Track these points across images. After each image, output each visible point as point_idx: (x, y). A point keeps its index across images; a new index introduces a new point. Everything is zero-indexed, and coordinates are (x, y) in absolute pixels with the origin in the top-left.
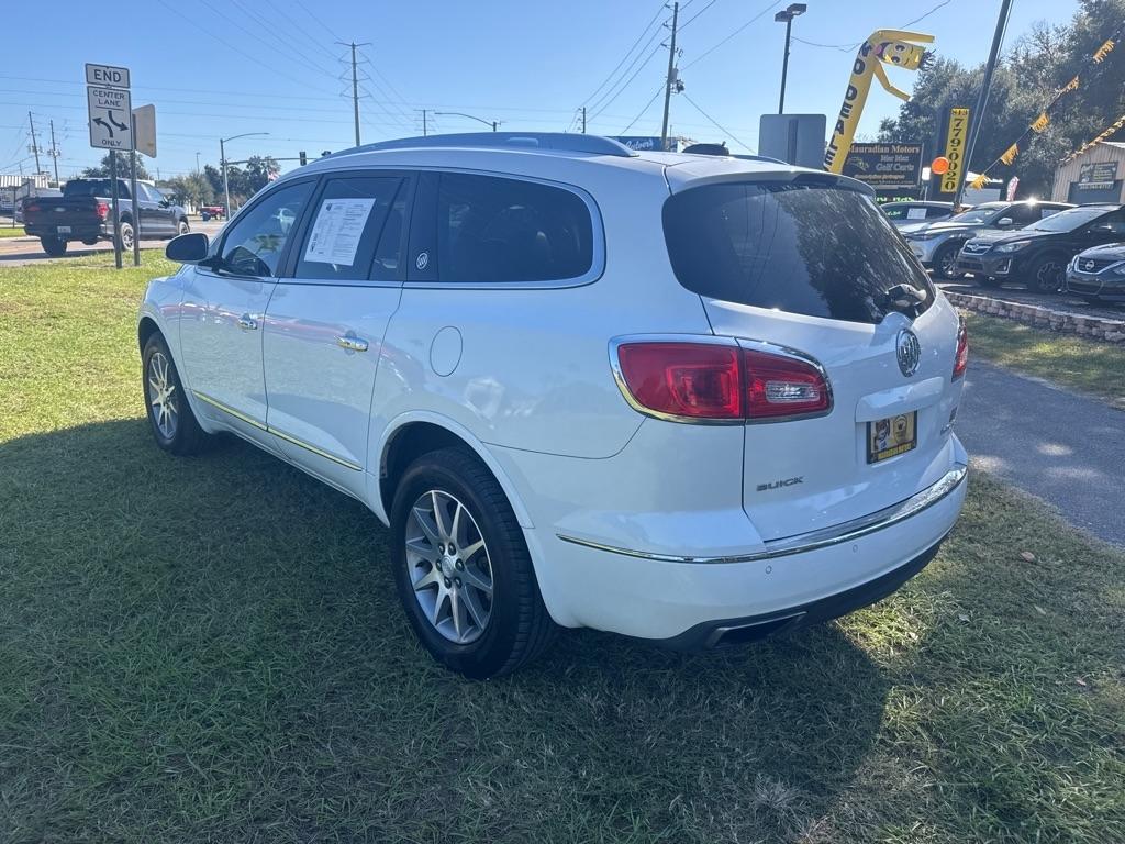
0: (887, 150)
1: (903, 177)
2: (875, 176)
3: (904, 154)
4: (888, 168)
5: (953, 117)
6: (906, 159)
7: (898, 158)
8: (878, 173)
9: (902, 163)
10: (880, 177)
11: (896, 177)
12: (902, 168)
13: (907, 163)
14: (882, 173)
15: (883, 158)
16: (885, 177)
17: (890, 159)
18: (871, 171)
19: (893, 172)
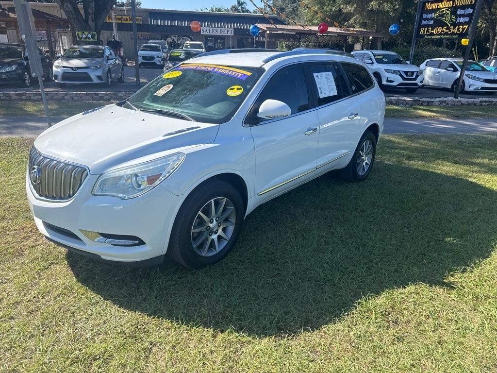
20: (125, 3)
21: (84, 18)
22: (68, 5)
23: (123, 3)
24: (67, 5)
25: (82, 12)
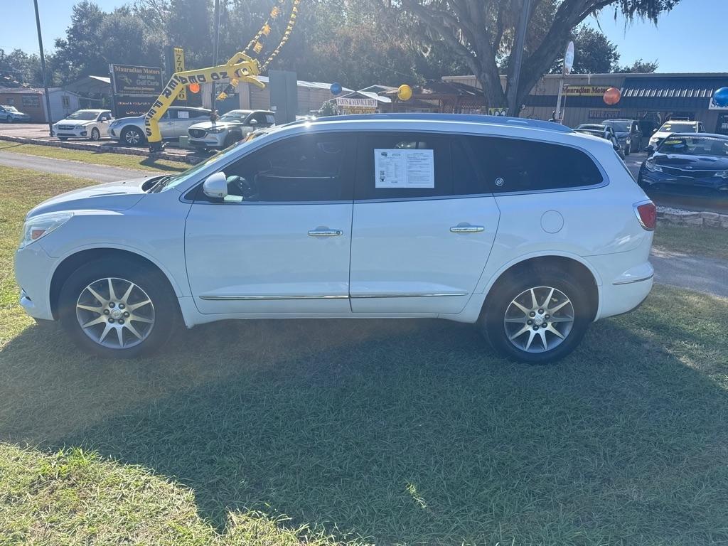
0: (141, 71)
1: (154, 89)
2: (137, 88)
3: (152, 75)
4: (143, 83)
5: (175, 54)
6: (153, 78)
7: (149, 77)
8: (139, 86)
9: (152, 80)
10: (140, 89)
11: (150, 89)
12: (152, 84)
13: (155, 81)
14: (141, 86)
15: (140, 77)
16: (143, 89)
17: (144, 77)
18: (134, 84)
19: (147, 86)
20: (631, 68)
21: (504, 92)
22: (486, 75)
23: (629, 69)
24: (484, 76)
25: (504, 84)
